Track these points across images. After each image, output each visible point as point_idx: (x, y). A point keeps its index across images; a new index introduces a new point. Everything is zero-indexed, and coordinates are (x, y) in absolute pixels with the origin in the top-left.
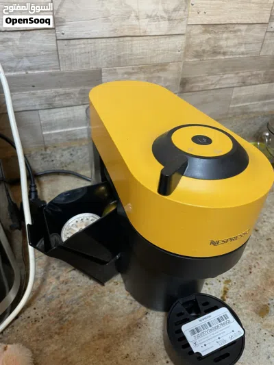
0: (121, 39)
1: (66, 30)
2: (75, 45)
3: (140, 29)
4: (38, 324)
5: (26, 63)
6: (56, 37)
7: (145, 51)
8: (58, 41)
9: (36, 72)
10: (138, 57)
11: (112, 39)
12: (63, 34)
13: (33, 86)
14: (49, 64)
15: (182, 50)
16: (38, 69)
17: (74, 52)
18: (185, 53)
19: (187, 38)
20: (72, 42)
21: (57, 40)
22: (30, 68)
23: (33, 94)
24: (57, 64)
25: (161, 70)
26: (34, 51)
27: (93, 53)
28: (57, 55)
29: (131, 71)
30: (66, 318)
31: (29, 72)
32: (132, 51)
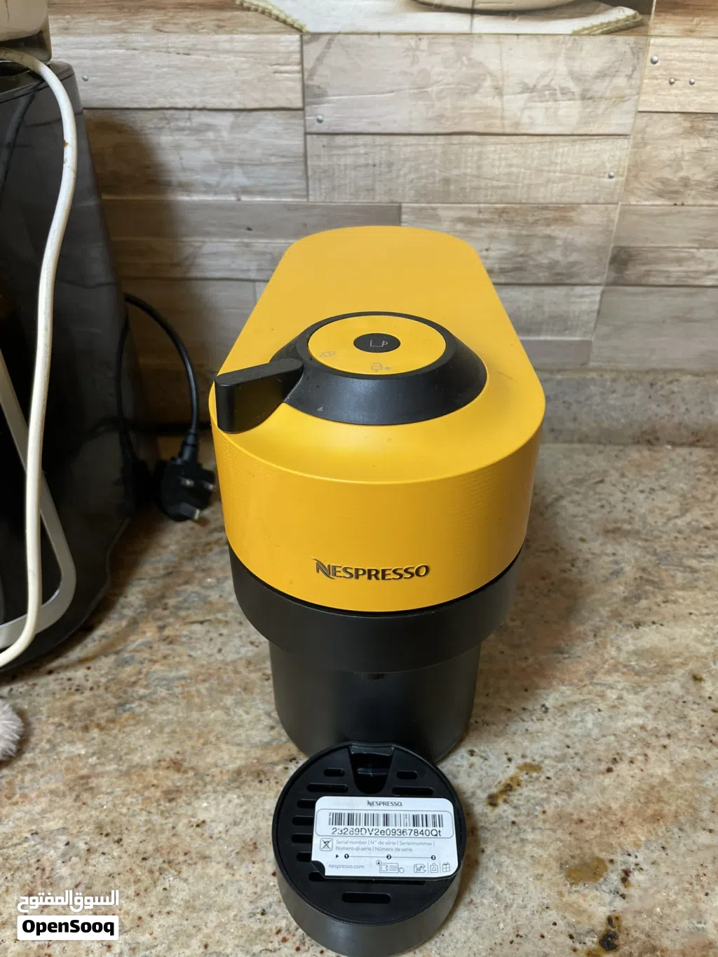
0: (455, 139)
1: (326, 114)
2: (343, 147)
3: (502, 118)
4: (77, 697)
5: (238, 178)
6: (305, 126)
7: (514, 170)
8: (309, 137)
9: (258, 199)
10: (495, 183)
11: (432, 138)
12: (320, 121)
13: (249, 229)
14: (284, 184)
15: (617, 174)
16: (262, 193)
17: (342, 162)
18: (627, 182)
19: (635, 146)
20: (340, 140)
21: (306, 134)
22: (246, 191)
23: (247, 245)
24: (303, 185)
25: (556, 220)
26: (257, 153)
27: (384, 169)
28: (303, 167)
29: (474, 215)
30: (133, 705)
31: (244, 198)
32: (479, 167)
